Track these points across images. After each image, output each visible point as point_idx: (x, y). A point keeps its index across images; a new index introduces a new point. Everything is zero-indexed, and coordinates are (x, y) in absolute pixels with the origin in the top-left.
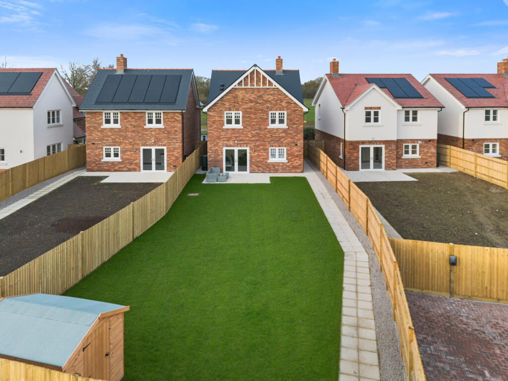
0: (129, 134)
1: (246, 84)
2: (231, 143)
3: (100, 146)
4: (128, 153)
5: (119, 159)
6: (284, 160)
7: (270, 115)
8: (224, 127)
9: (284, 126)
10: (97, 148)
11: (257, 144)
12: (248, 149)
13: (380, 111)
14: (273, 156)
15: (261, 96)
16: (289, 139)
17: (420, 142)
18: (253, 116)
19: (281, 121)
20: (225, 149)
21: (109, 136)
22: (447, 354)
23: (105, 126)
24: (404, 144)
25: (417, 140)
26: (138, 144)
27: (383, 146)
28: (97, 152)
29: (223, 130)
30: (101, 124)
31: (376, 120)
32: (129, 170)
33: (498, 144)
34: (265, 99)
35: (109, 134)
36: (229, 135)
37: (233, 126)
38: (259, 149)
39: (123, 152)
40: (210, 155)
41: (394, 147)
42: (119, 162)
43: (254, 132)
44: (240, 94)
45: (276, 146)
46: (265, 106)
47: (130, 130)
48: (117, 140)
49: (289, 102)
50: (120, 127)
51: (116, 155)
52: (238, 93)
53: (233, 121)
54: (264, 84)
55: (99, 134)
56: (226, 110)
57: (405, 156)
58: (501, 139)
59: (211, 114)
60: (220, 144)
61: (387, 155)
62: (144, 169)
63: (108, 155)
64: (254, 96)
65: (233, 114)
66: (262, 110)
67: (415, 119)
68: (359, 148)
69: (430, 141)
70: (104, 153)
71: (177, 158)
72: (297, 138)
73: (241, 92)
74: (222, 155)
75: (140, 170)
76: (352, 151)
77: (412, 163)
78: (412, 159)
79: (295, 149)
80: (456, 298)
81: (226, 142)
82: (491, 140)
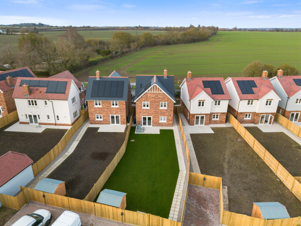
0: (105, 110)
1: (151, 91)
2: (145, 114)
3: (94, 114)
4: (105, 117)
5: (102, 119)
6: (165, 121)
7: (160, 104)
8: (142, 108)
9: (166, 108)
10: (93, 115)
11: (155, 115)
12: (152, 117)
13: (205, 102)
14: (161, 120)
15: (157, 96)
16: (168, 113)
17: (220, 114)
18: (154, 104)
19: (165, 106)
20: (143, 117)
21: (97, 111)
22: (196, 203)
23: (96, 106)
24: (213, 115)
25: (219, 113)
26: (109, 114)
27: (205, 116)
28: (93, 116)
29: (142, 109)
30: (94, 105)
31: (203, 105)
32: (106, 124)
33: (251, 114)
34: (159, 97)
35: (98, 109)
36: (144, 112)
37: (146, 108)
38: (156, 117)
39: (104, 117)
40: (137, 119)
41: (209, 116)
42: (102, 121)
43: (154, 110)
44: (149, 95)
45: (162, 116)
46: (159, 100)
47: (105, 108)
48: (101, 112)
49: (168, 99)
50: (102, 107)
51: (101, 118)
52: (148, 95)
53: (146, 106)
54: (158, 91)
55: (93, 109)
56: (143, 101)
57: (213, 119)
58: (252, 112)
59: (137, 103)
60: (141, 115)
61: (206, 119)
62: (112, 123)
63: (98, 118)
64: (154, 96)
65: (146, 103)
66: (157, 101)
67: (219, 104)
68: (195, 117)
69: (224, 113)
70: (96, 117)
71: (124, 119)
72: (171, 113)
73: (149, 94)
74: (142, 119)
75: (110, 124)
76: (192, 118)
77: (216, 122)
78: (216, 121)
79: (170, 117)
80: (204, 187)
81: (143, 114)
82: (248, 113)
